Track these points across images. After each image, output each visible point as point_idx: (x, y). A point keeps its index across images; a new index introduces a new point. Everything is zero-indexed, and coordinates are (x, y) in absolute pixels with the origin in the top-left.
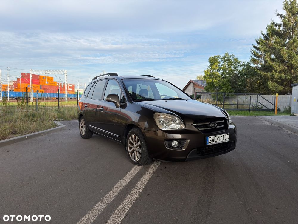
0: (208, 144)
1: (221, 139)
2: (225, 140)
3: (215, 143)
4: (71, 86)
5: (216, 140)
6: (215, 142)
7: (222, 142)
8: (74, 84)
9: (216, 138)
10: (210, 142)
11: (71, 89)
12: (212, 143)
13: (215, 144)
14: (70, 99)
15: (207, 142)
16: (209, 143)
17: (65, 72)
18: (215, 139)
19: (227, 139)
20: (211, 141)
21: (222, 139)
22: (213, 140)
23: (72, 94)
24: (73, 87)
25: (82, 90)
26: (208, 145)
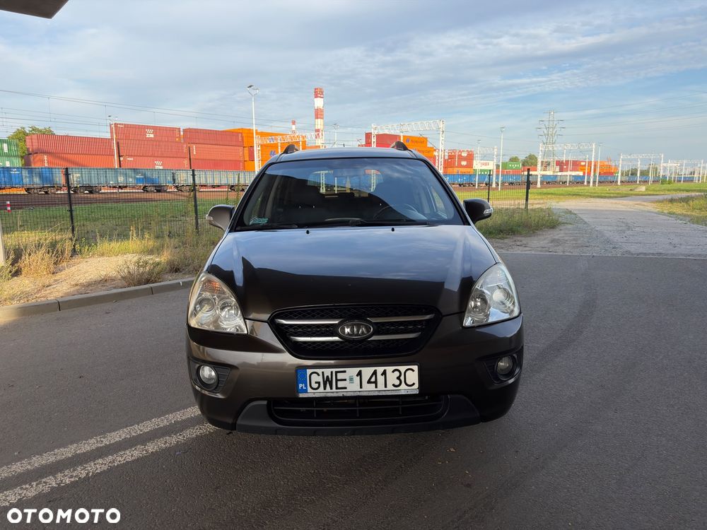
0: (306, 391)
1: (369, 382)
2: (390, 387)
3: (340, 393)
4: (464, 154)
5: (340, 384)
6: (337, 388)
7: (376, 394)
8: (473, 150)
9: (340, 376)
10: (315, 386)
11: (464, 163)
12: (321, 389)
13: (335, 395)
14: (460, 185)
15: (300, 385)
16: (309, 390)
17: (441, 126)
18: (337, 380)
19: (403, 386)
20: (319, 383)
21: (376, 382)
22: (327, 381)
23: (463, 175)
24: (470, 158)
25: (491, 163)
26: (301, 395)
